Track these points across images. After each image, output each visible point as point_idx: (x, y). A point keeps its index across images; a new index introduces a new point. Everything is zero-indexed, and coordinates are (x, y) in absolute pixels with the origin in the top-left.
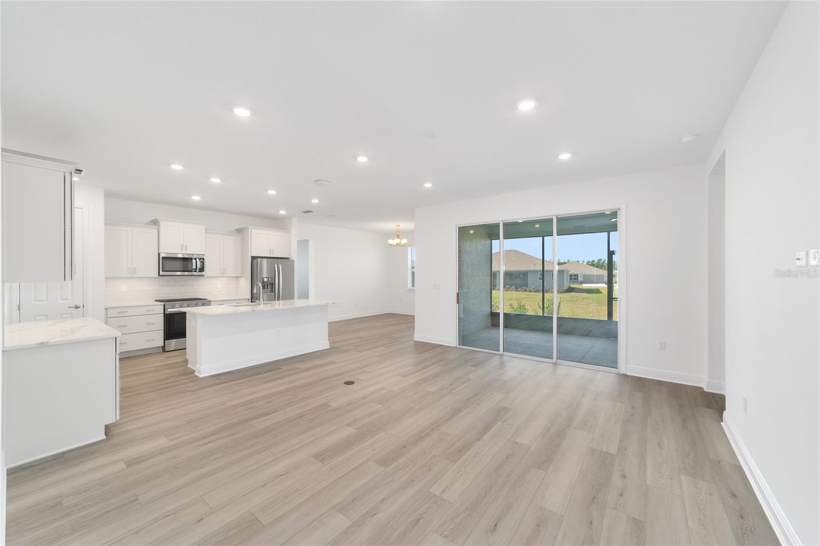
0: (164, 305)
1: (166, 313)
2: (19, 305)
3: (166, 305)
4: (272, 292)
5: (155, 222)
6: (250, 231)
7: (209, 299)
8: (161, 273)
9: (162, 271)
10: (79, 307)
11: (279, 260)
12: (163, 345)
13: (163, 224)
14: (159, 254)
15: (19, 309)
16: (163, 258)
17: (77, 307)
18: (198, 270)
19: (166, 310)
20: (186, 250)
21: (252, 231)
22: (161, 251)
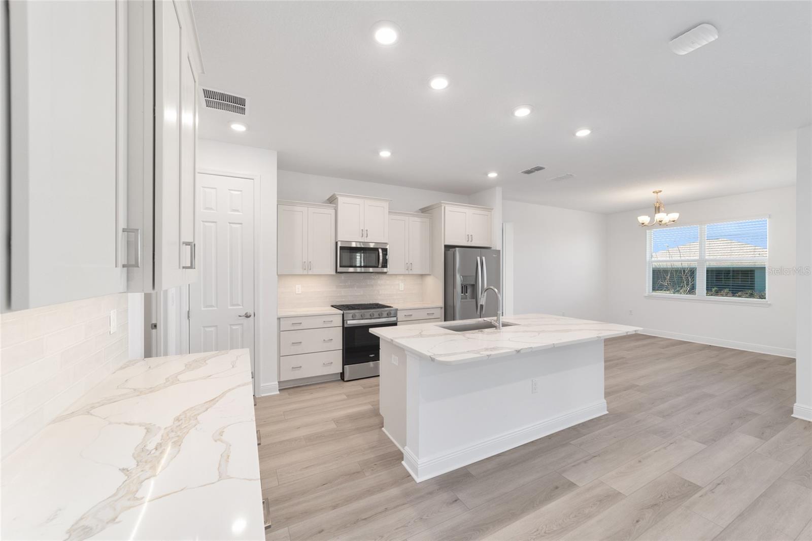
0: (343, 315)
1: (345, 326)
2: (189, 312)
3: (345, 315)
4: (474, 298)
5: (332, 200)
6: (443, 207)
7: (395, 306)
8: (339, 269)
9: (340, 266)
10: (250, 316)
11: (482, 250)
12: (341, 371)
13: (341, 200)
14: (336, 243)
15: (189, 317)
16: (341, 248)
17: (247, 316)
18: (380, 266)
19: (345, 321)
20: (367, 237)
21: (446, 207)
22: (339, 239)
